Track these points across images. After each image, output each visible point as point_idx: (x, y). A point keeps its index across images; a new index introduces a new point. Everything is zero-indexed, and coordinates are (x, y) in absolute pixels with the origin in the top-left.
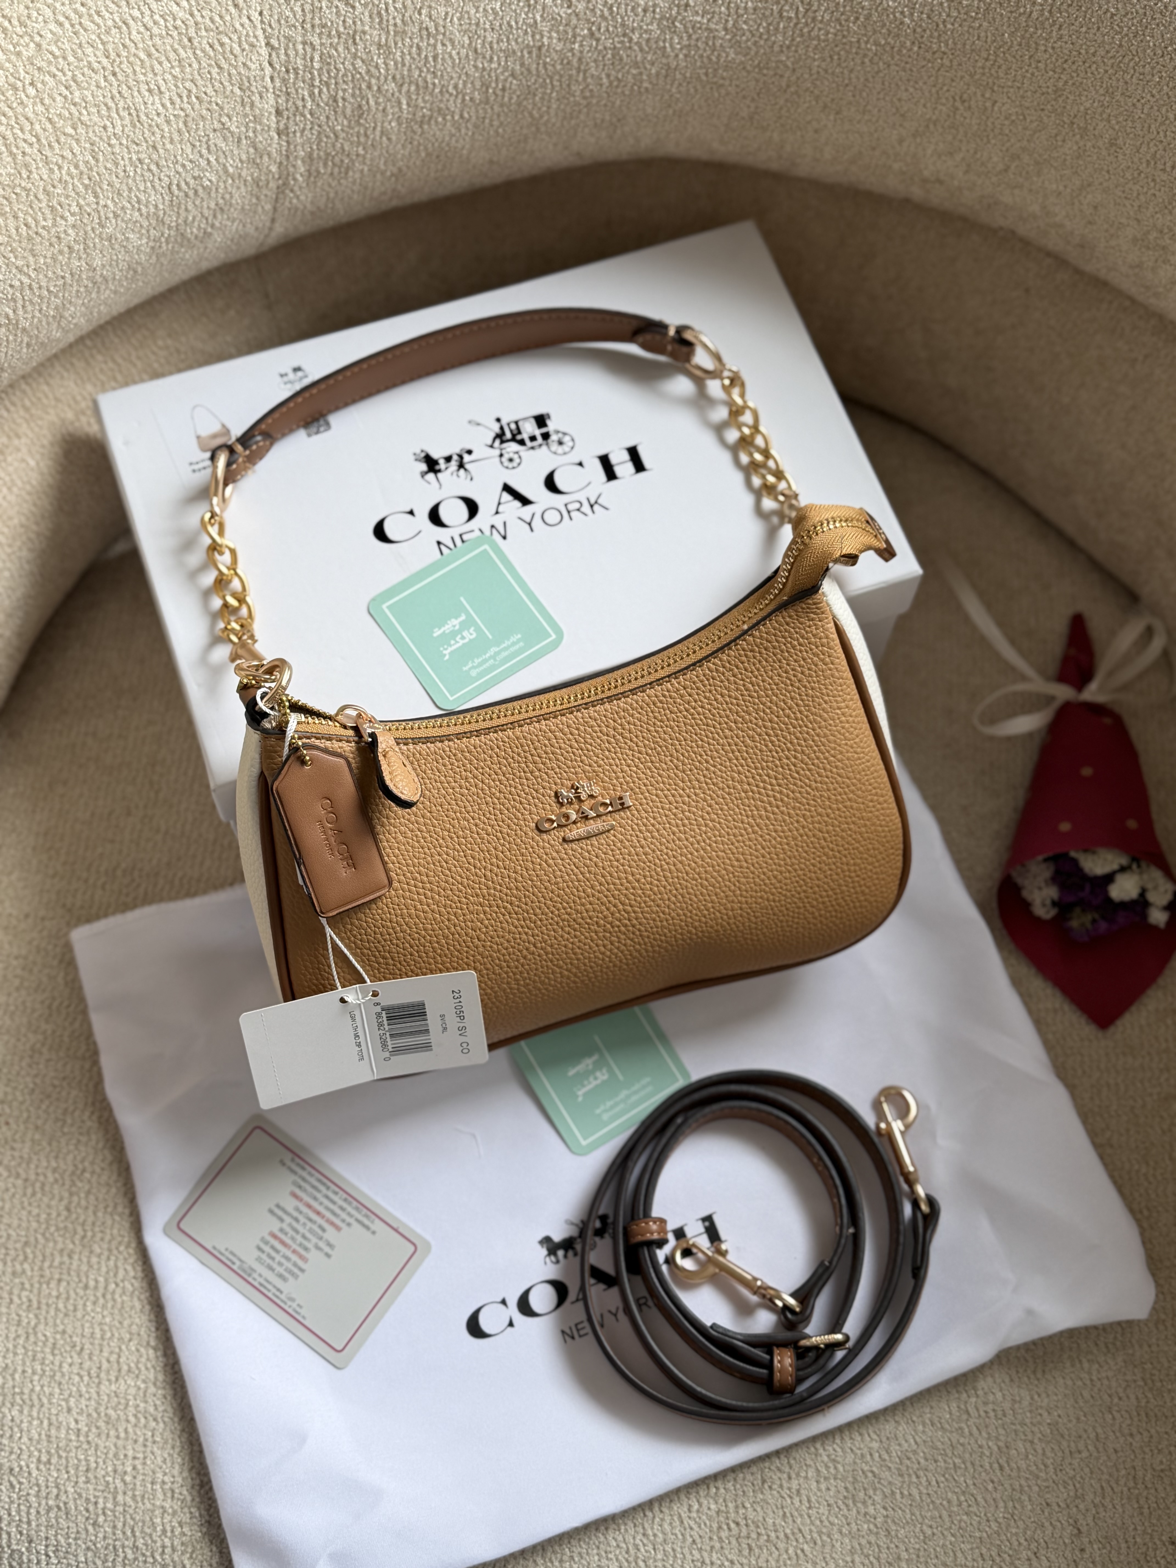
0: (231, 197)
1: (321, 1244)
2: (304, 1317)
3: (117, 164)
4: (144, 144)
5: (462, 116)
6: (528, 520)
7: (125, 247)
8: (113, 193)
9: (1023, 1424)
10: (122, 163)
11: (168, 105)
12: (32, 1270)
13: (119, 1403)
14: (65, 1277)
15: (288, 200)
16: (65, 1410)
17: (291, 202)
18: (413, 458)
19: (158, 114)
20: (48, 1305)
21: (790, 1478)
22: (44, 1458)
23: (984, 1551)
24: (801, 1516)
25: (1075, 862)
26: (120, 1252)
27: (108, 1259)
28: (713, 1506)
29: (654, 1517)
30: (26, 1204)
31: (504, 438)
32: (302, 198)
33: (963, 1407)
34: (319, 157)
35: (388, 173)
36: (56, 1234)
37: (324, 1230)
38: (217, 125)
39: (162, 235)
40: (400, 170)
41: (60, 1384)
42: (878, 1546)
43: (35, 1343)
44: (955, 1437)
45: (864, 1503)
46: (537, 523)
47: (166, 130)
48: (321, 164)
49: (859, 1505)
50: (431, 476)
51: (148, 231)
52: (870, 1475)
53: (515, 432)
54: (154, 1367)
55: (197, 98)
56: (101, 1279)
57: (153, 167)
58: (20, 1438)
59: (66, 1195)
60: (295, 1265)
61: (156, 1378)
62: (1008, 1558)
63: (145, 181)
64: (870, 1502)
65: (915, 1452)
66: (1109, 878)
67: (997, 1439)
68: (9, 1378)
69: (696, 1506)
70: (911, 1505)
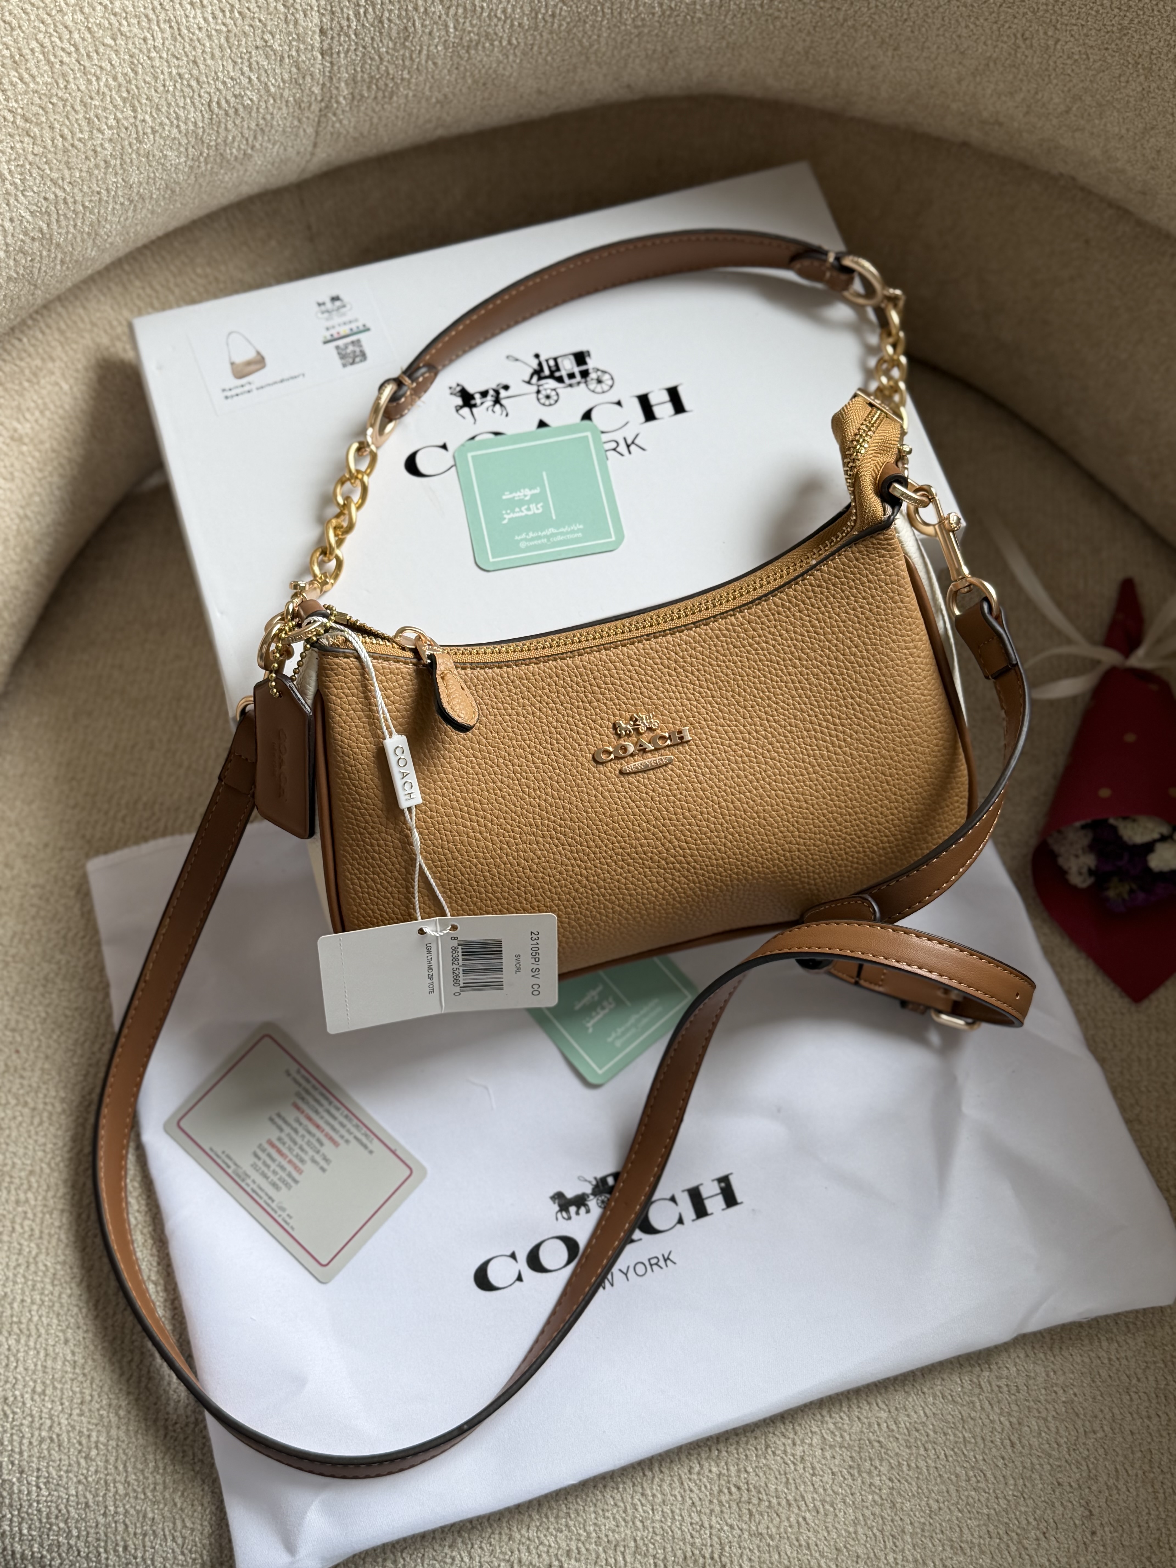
0: (273, 118)
1: (318, 1158)
3: (156, 78)
4: (185, 59)
5: (510, 43)
7: (163, 165)
8: (151, 107)
9: (1037, 1401)
10: (162, 77)
11: (211, 19)
12: (36, 1200)
15: (330, 123)
17: (333, 127)
18: (449, 391)
19: (200, 29)
21: (794, 1444)
22: (39, 1389)
23: (991, 1528)
24: (804, 1483)
25: (1114, 829)
28: (714, 1469)
29: (654, 1477)
30: (33, 1132)
31: (542, 375)
32: (345, 122)
33: (975, 1380)
34: (363, 80)
35: (434, 100)
38: (259, 43)
39: (201, 154)
40: (445, 96)
42: (882, 1518)
43: (35, 1273)
44: (965, 1411)
45: (869, 1473)
47: (208, 45)
48: (365, 88)
49: (865, 1475)
50: (466, 411)
51: (187, 149)
52: (876, 1444)
53: (554, 369)
55: (240, 13)
57: (193, 83)
58: (16, 1367)
60: (289, 1174)
62: (1015, 1537)
63: (184, 97)
64: (876, 1472)
65: (924, 1424)
66: (1149, 848)
67: (1009, 1414)
68: (8, 1306)
69: (697, 1468)
70: (918, 1478)
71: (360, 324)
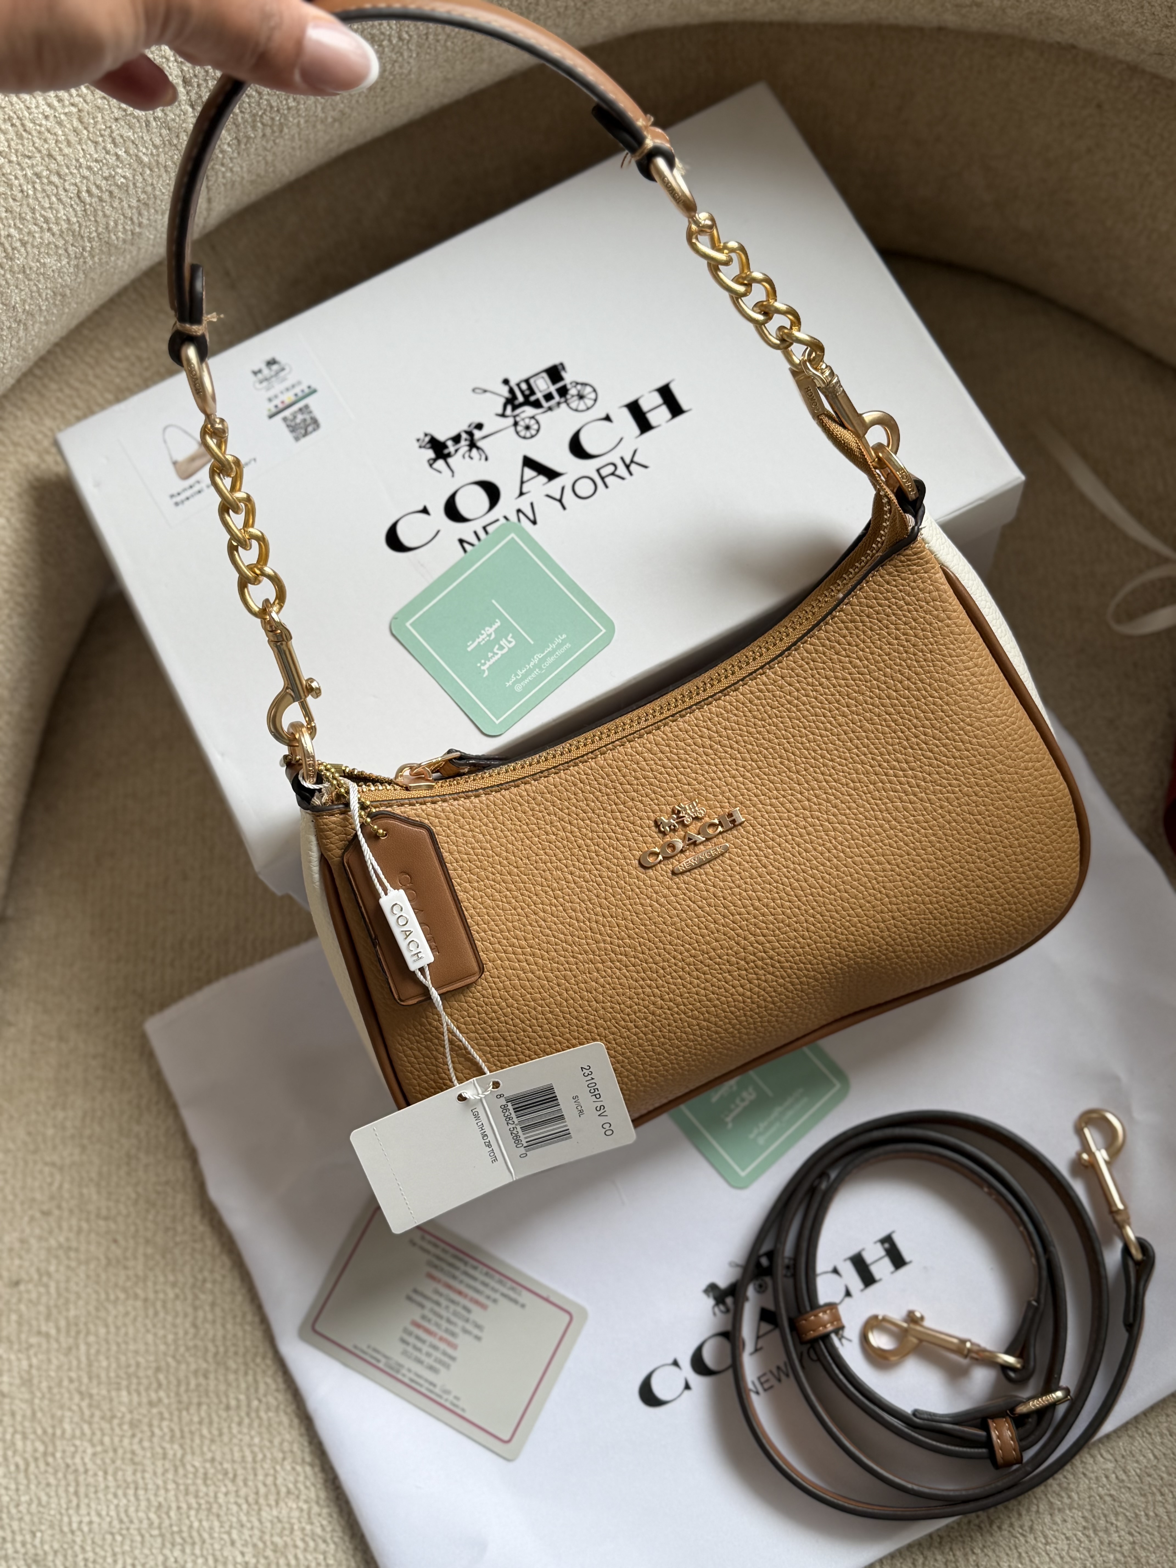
0: (154, 189)
1: (469, 1327)
2: (463, 1410)
3: (10, 186)
4: (38, 155)
5: (400, 38)
6: (558, 497)
7: (43, 274)
8: (14, 219)
10: (16, 182)
12: (168, 1397)
13: (284, 1529)
14: (204, 1400)
15: (220, 175)
16: (228, 1543)
17: (224, 177)
18: (417, 445)
19: (46, 117)
20: (192, 1433)
24: (1039, 1554)
26: (257, 1365)
27: (246, 1374)
30: (150, 1326)
31: (517, 402)
32: (237, 169)
34: (245, 121)
35: (330, 120)
36: (187, 1355)
37: (469, 1311)
39: (84, 249)
40: (342, 113)
41: (218, 1516)
43: (185, 1476)
45: (1106, 1531)
46: (568, 497)
47: (60, 133)
48: (249, 128)
49: (1101, 1534)
50: (440, 464)
51: (66, 250)
52: (1108, 1499)
53: (527, 393)
54: (314, 1485)
56: (242, 1397)
57: (55, 179)
59: (190, 1310)
60: (445, 1353)
61: (318, 1497)
63: (48, 196)
64: (1113, 1529)
65: (1155, 1468)
68: (164, 1516)
69: (921, 1560)
70: (1159, 1527)
71: (304, 386)
